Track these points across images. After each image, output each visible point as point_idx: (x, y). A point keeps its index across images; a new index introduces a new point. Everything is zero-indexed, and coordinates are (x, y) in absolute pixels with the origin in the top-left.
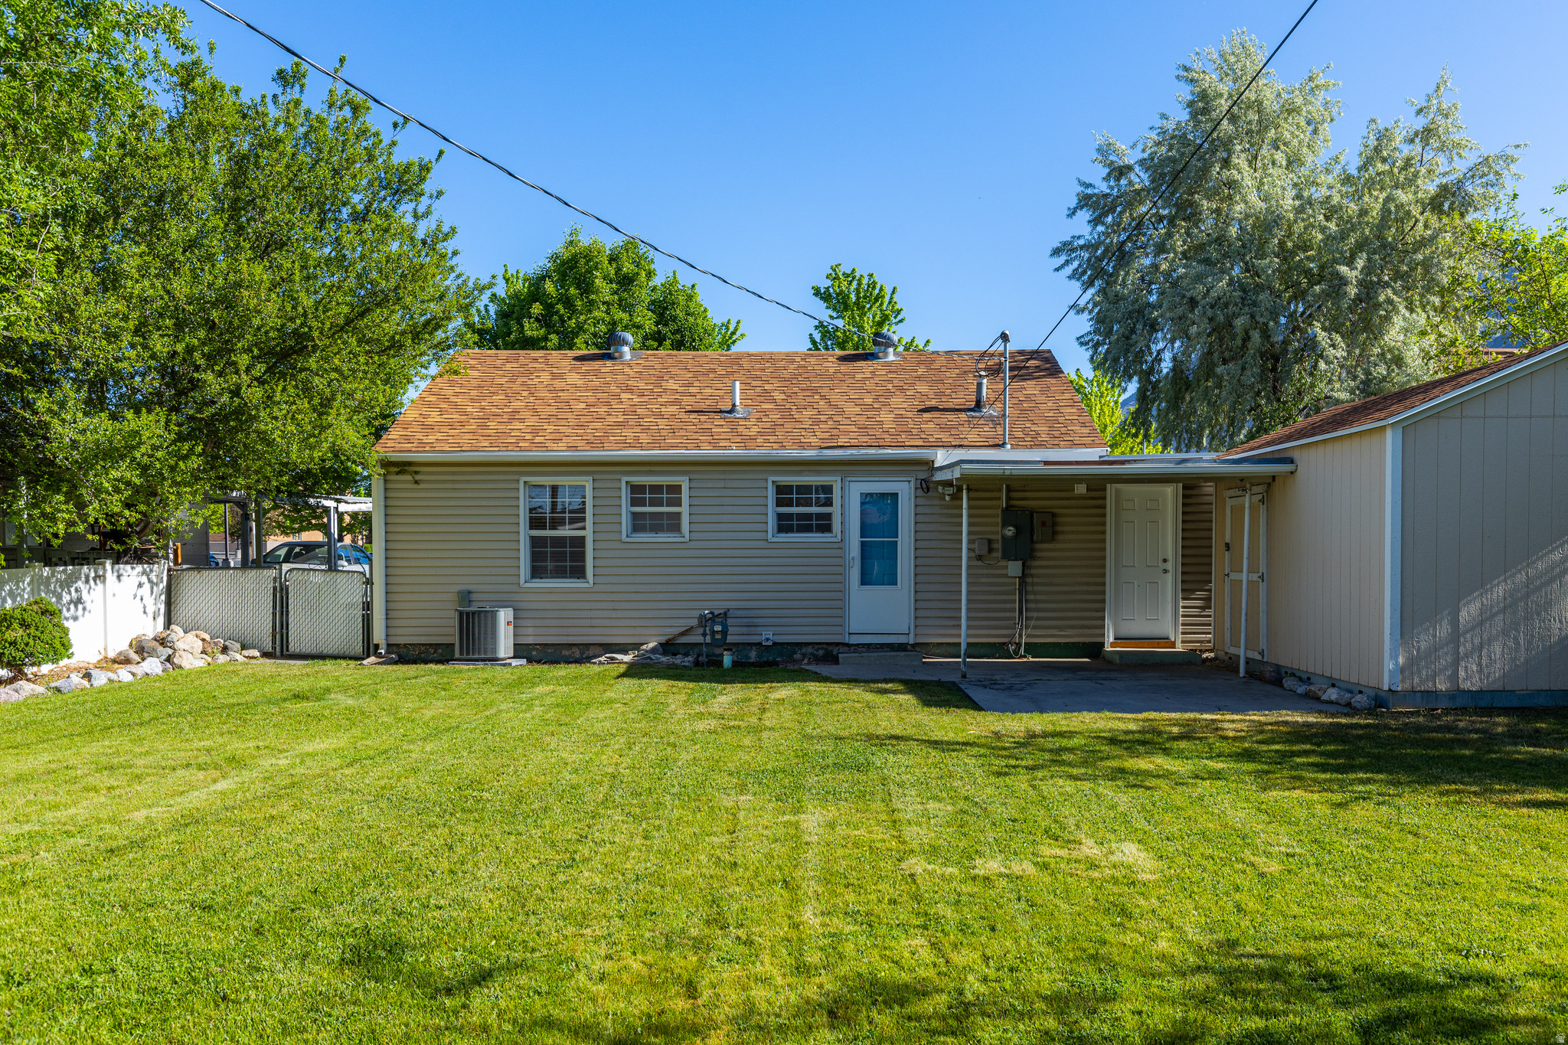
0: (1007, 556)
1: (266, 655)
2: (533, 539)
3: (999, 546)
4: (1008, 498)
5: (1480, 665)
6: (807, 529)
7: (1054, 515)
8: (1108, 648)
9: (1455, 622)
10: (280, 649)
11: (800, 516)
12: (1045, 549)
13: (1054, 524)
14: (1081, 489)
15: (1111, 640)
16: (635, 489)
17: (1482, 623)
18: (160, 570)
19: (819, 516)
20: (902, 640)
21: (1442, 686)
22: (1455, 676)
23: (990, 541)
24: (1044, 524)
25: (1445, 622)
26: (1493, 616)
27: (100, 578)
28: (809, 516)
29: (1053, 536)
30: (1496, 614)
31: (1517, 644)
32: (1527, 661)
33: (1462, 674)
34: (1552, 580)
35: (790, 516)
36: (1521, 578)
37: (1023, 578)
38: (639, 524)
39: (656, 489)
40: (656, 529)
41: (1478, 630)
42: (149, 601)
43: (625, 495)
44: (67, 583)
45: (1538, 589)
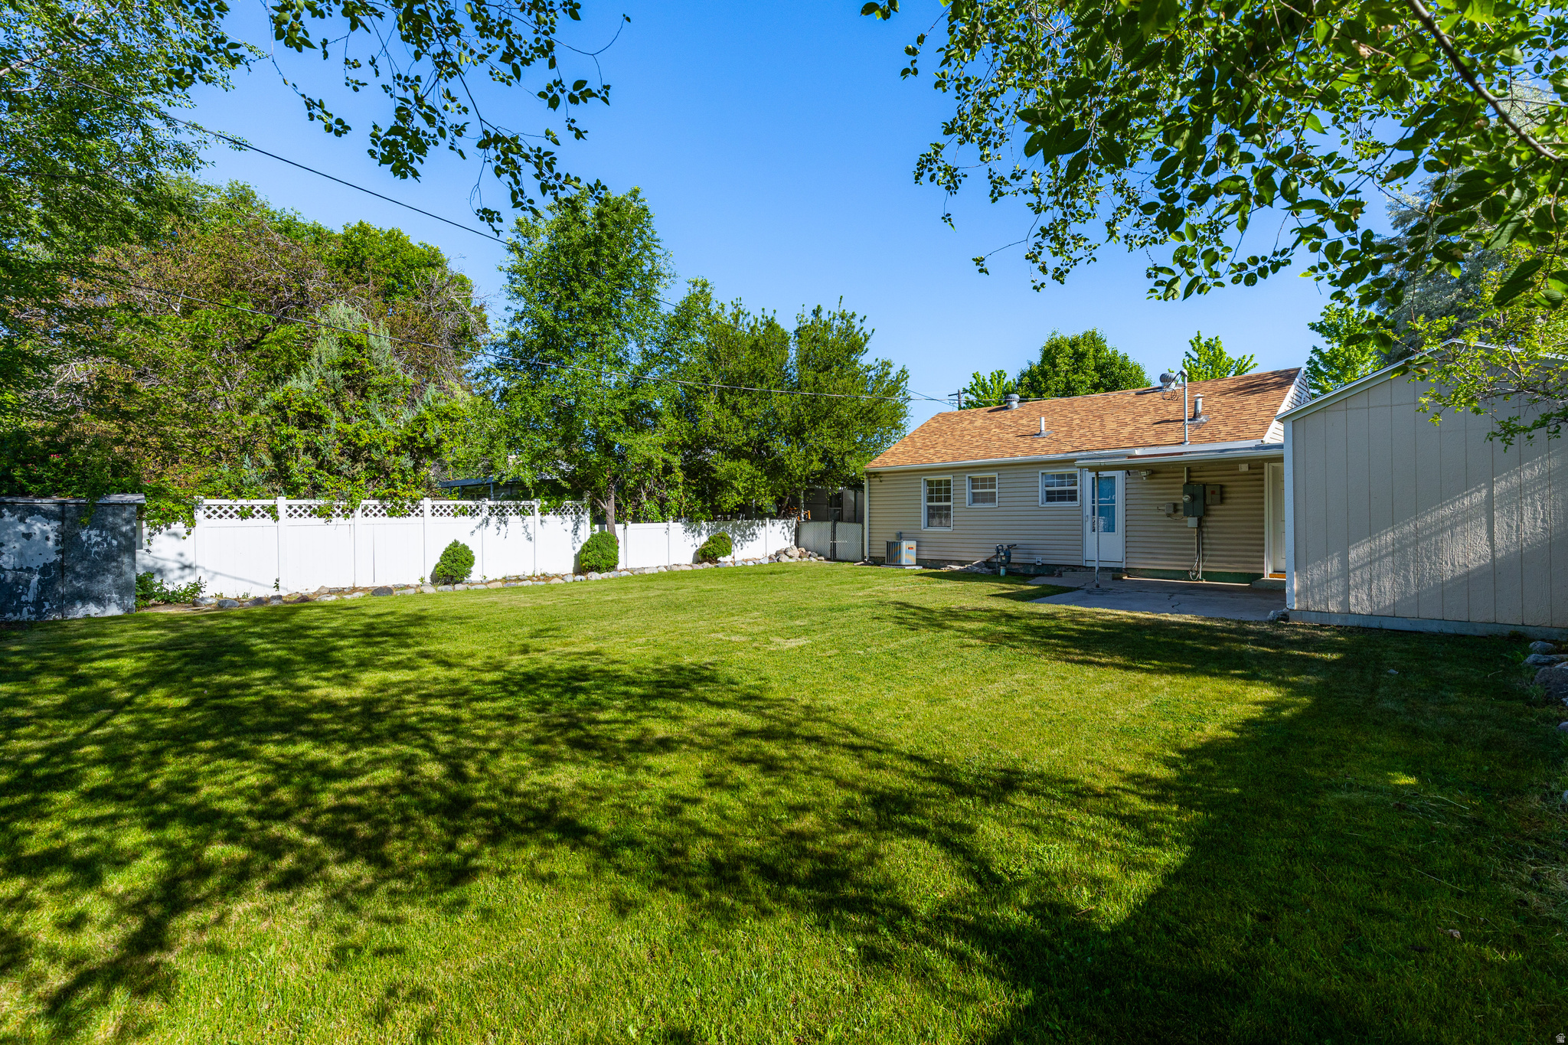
0: (1186, 514)
1: (828, 559)
2: (929, 507)
3: (1181, 507)
4: (1189, 477)
5: (1370, 596)
6: (1062, 499)
7: (1222, 487)
8: (1267, 577)
9: (1345, 562)
10: (833, 557)
11: (1059, 492)
12: (1217, 510)
13: (1222, 493)
14: (1244, 468)
15: (1270, 571)
16: (973, 480)
17: (1371, 562)
18: (793, 522)
19: (1070, 492)
20: (1118, 565)
21: (1333, 608)
22: (1345, 602)
23: (1175, 505)
24: (1213, 493)
25: (1336, 561)
26: (1381, 558)
27: (764, 525)
28: (1064, 492)
29: (1222, 500)
30: (1386, 556)
31: (1407, 581)
32: (1418, 594)
33: (1352, 600)
34: (1443, 530)
35: (1053, 492)
36: (1409, 528)
37: (1200, 526)
38: (976, 498)
39: (984, 480)
40: (984, 501)
41: (1367, 569)
42: (788, 535)
43: (967, 484)
44: (750, 526)
45: (1426, 538)
